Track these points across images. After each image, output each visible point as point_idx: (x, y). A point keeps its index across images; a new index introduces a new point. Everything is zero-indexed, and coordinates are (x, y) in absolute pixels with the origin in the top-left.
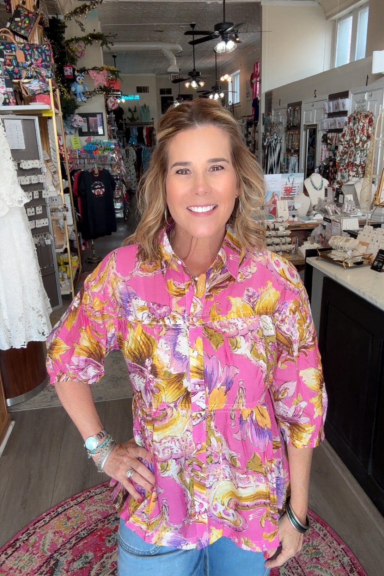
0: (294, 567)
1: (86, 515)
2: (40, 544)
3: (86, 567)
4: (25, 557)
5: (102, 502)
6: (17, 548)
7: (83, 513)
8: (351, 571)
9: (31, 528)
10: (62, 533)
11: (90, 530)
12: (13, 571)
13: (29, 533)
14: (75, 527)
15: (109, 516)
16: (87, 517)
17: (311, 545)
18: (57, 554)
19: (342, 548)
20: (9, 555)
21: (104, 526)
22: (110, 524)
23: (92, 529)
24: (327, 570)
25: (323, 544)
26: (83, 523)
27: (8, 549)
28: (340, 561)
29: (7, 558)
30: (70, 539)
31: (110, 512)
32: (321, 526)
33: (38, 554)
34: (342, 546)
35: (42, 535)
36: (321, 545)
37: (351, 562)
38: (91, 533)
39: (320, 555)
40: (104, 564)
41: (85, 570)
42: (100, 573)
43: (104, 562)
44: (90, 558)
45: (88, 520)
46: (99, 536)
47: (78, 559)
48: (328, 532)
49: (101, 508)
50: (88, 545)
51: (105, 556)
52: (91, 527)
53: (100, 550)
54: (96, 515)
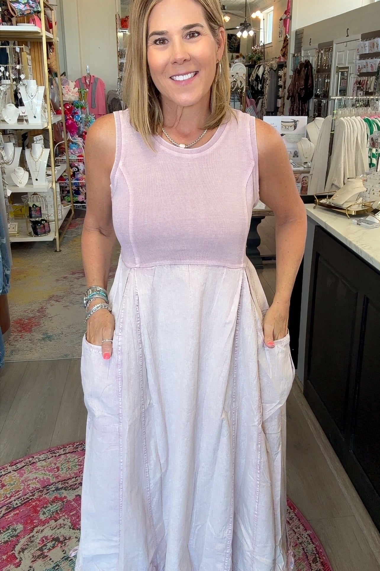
1: (23, 483)
3: (12, 541)
5: (44, 469)
7: (21, 481)
11: (24, 500)
14: (8, 496)
15: (50, 486)
16: (25, 485)
21: (41, 496)
22: (48, 494)
23: (27, 498)
26: (18, 491)
28: (303, 549)
31: (52, 482)
34: (309, 532)
37: (316, 550)
38: (24, 503)
40: (32, 539)
41: (11, 544)
42: (26, 549)
43: (33, 536)
44: (18, 531)
45: (24, 489)
46: (33, 507)
47: (4, 532)
48: (296, 515)
49: (42, 476)
50: (19, 516)
51: (36, 530)
52: (26, 497)
53: (32, 522)
54: (34, 483)
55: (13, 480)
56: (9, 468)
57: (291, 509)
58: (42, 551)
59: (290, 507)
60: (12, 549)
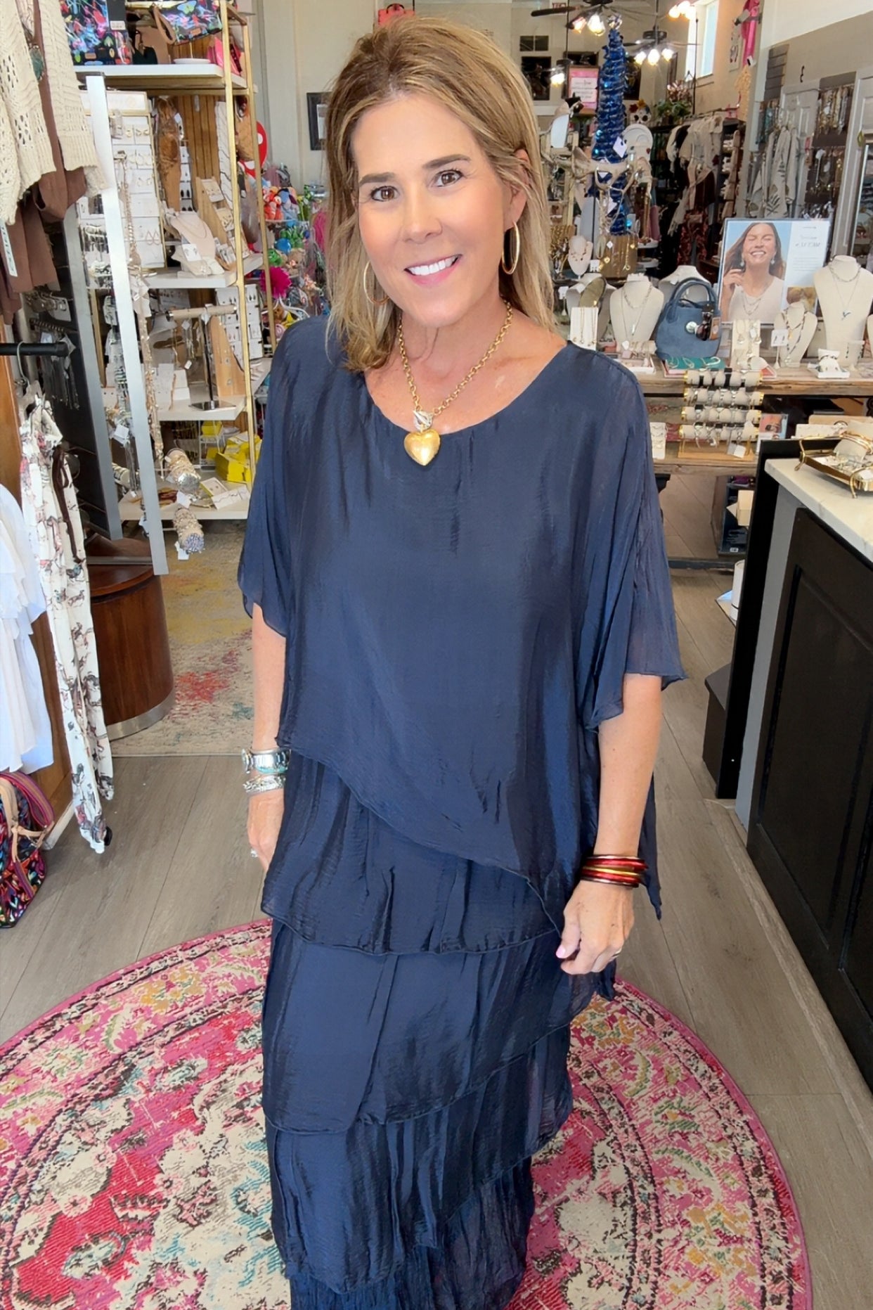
0: (628, 1146)
1: (206, 983)
2: (102, 1030)
3: (188, 1087)
4: (68, 1051)
5: (242, 962)
6: (55, 1032)
7: (201, 978)
8: (757, 1172)
9: (90, 996)
10: (150, 1013)
11: (208, 1014)
12: (40, 1076)
13: (85, 1005)
14: (180, 1004)
15: (253, 990)
16: (209, 986)
17: (676, 1105)
18: (135, 1053)
19: (747, 1123)
20: (38, 1043)
21: (238, 1009)
22: (251, 1007)
23: (214, 1011)
24: (702, 1161)
25: (705, 1105)
26: (197, 998)
27: (38, 1031)
28: (735, 1148)
29: (32, 1050)
30: (165, 1026)
31: (256, 985)
32: (707, 1068)
33: (96, 1049)
34: (746, 1117)
35: (110, 1013)
36: (699, 1108)
37: (761, 1152)
38: (209, 1019)
39: (693, 1129)
40: (224, 1086)
41: (185, 1093)
42: (214, 1102)
43: (225, 1081)
44: (198, 1070)
45: (207, 993)
46: (225, 1027)
47: (174, 1069)
48: (722, 1083)
49: (240, 971)
50: (200, 1042)
51: (230, 1069)
52: (211, 1008)
53: (223, 1056)
54: (226, 985)
55: (186, 976)
56: (180, 954)
57: (713, 1071)
58: (242, 1108)
59: (710, 1067)
60: (188, 1101)
